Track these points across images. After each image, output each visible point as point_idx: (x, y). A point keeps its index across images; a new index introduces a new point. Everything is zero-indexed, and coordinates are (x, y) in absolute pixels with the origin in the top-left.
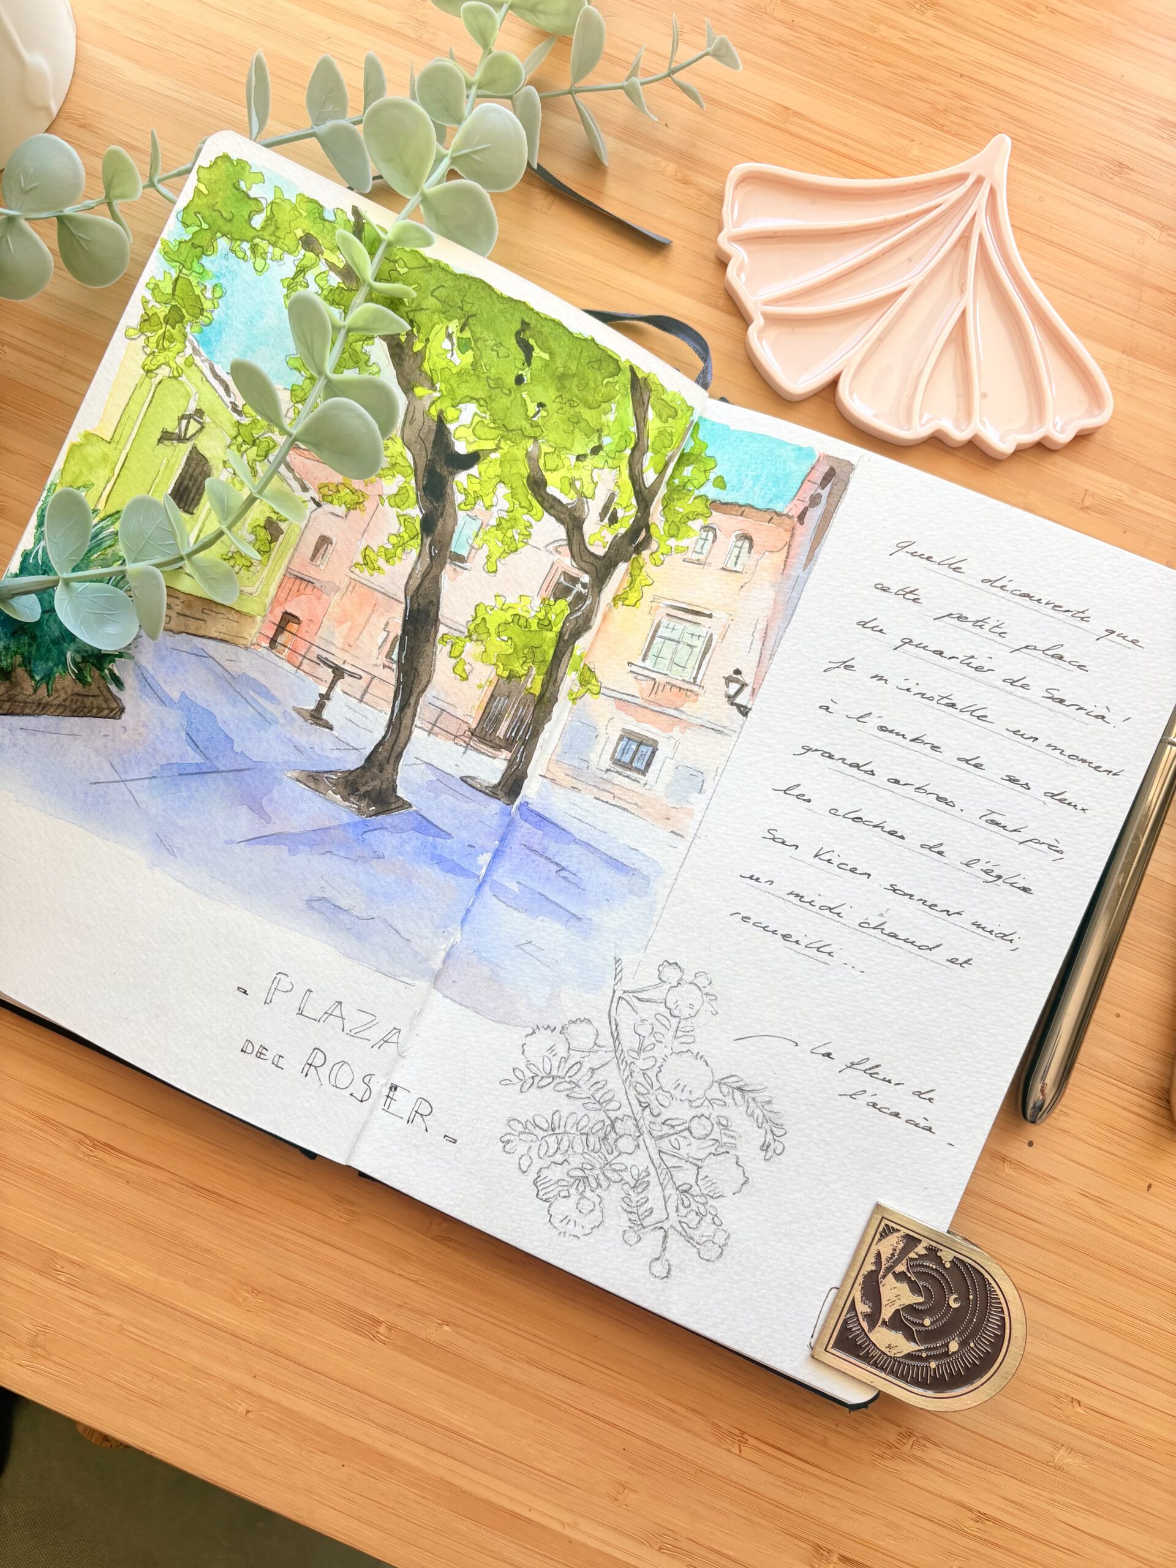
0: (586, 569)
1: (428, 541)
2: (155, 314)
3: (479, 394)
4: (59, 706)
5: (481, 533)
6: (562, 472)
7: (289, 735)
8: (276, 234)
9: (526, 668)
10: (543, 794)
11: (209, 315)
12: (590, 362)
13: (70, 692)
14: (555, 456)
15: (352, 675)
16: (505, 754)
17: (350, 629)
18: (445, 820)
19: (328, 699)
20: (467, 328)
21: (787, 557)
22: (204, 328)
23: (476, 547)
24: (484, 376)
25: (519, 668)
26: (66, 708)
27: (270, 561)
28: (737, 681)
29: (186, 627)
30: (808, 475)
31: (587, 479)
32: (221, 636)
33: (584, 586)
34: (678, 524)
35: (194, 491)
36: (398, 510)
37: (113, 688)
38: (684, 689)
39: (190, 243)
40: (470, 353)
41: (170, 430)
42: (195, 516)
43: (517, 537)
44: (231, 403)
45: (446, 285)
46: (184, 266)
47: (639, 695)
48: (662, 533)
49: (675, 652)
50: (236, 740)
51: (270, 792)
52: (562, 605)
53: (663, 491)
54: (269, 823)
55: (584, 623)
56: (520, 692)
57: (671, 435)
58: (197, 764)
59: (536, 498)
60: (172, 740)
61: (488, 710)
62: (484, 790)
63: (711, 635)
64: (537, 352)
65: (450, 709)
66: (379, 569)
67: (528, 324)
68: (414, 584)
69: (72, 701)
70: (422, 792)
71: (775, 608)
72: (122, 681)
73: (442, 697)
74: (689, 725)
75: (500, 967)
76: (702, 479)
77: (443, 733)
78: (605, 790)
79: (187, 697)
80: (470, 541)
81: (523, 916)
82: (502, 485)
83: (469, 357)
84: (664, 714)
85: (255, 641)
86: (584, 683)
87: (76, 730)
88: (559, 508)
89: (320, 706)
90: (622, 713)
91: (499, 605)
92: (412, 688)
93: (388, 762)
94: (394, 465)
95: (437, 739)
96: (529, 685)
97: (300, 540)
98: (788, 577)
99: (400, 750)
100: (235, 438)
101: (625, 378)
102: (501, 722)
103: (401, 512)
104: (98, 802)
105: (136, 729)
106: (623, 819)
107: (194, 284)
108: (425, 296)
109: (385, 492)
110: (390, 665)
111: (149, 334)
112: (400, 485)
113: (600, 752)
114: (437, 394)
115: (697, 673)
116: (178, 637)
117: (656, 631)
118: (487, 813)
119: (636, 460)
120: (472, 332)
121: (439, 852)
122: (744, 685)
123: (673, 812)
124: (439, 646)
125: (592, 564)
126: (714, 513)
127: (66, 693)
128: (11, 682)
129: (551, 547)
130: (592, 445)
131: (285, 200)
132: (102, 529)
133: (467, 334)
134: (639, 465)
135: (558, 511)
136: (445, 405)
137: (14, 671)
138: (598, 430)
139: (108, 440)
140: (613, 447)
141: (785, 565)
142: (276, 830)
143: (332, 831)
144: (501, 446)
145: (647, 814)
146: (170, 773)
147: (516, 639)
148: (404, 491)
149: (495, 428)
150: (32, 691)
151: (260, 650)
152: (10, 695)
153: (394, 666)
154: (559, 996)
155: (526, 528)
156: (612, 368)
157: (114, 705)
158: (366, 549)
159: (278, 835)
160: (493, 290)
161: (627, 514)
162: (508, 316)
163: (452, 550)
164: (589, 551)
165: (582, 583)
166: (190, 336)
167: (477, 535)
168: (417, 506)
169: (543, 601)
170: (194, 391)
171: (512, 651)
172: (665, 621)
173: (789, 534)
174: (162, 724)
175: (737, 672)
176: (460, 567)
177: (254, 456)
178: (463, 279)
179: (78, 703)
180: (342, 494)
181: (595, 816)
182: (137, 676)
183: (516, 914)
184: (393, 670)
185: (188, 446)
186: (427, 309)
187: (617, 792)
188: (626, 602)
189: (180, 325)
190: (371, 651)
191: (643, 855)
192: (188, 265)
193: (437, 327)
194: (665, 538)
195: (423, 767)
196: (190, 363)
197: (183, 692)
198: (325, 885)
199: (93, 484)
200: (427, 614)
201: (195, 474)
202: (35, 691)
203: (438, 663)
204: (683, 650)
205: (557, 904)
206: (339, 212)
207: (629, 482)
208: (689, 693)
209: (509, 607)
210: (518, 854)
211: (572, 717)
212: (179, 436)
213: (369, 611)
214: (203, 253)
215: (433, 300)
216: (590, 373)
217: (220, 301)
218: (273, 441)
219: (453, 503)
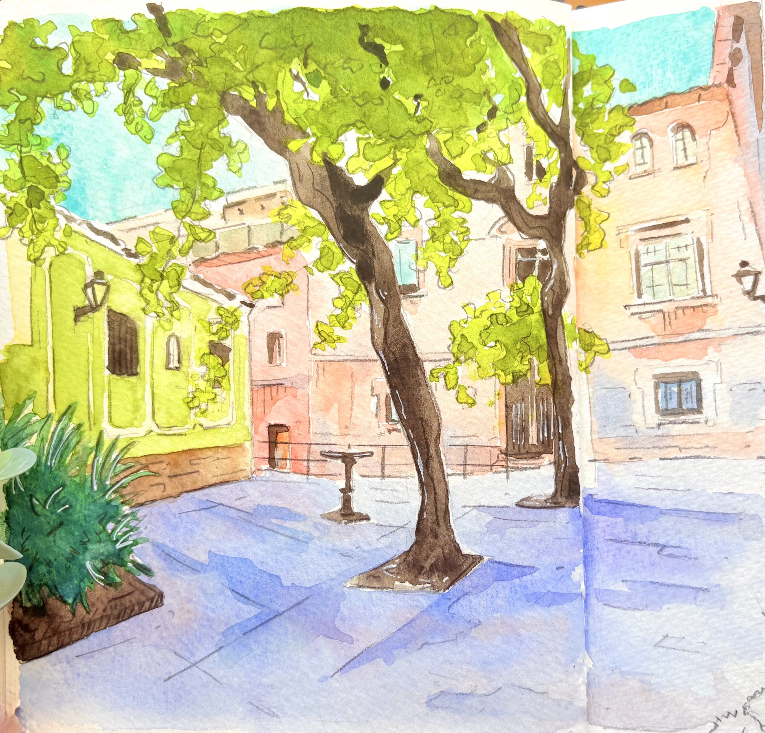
0: (538, 234)
1: (372, 288)
2: (17, 203)
3: (353, 118)
4: (102, 618)
5: (420, 253)
6: (470, 152)
7: (330, 546)
8: (90, 69)
9: (526, 363)
10: (603, 478)
11: (65, 179)
12: (444, 31)
13: (105, 600)
14: (455, 139)
15: (362, 455)
16: (548, 458)
17: (339, 412)
18: (522, 555)
19: (351, 490)
20: (309, 61)
21: (736, 127)
22: (66, 193)
23: (422, 269)
24: (349, 97)
25: (520, 367)
26: (109, 617)
27: (232, 383)
28: (748, 273)
29: (183, 486)
30: (715, 36)
31: (497, 147)
32: (220, 479)
33: (544, 252)
34: (606, 146)
35: (128, 351)
36: (330, 272)
37: (143, 578)
38: (698, 307)
39: (17, 121)
40: (324, 83)
41: (80, 305)
42: (141, 375)
43: (456, 239)
44: (123, 250)
45: (269, 31)
46: (21, 146)
47: (653, 334)
48: (593, 162)
49: (669, 273)
50: (281, 574)
51: (339, 611)
52: (532, 282)
53: (573, 121)
54: (352, 643)
55: (561, 289)
56: (532, 389)
57: (556, 62)
58: (256, 616)
59: (457, 190)
60: (221, 604)
61: (510, 424)
62: (544, 505)
63: (698, 240)
64: (388, 48)
65: (473, 441)
66: (339, 338)
67: (366, 26)
68: (379, 336)
69: (111, 608)
70: (486, 538)
71: (749, 183)
72: (149, 567)
73: (459, 433)
74: (721, 341)
75: (648, 674)
76: (607, 91)
77: (478, 468)
78: (667, 447)
79: (215, 555)
80: (413, 266)
81: (646, 612)
82: (418, 195)
83: (325, 87)
84: (690, 341)
85: (254, 469)
86: (587, 347)
87: (128, 634)
88: (483, 188)
89: (347, 502)
90: (645, 361)
91: (471, 315)
92: (426, 439)
93: (439, 525)
94: (305, 230)
95: (474, 477)
96: (537, 378)
97: (250, 348)
98: (748, 146)
99: (444, 507)
100: (142, 281)
101: (486, 29)
102: (528, 428)
103: (333, 273)
104: (180, 696)
105: (183, 608)
106: (700, 468)
107: (38, 156)
108: (254, 52)
109: (309, 262)
110: (395, 427)
111: (20, 225)
112: (319, 246)
113: (641, 410)
114: (312, 140)
115: (704, 284)
116: (179, 500)
117: (637, 262)
118: (558, 526)
119: (535, 103)
120: (316, 62)
121: (531, 589)
122: (757, 274)
123: (750, 437)
124: (433, 385)
125: (541, 227)
126: (637, 118)
127: (102, 602)
128: (48, 616)
129: (494, 232)
130: (486, 111)
131: (82, 35)
132: (63, 430)
133: (313, 67)
134: (540, 107)
135: (483, 192)
136: (325, 145)
137: (47, 603)
138: (484, 93)
139: (30, 343)
140: (507, 102)
141: (738, 136)
142: (363, 647)
143: (418, 621)
144: (398, 157)
145: (724, 451)
146: (234, 637)
147: (503, 339)
148: (326, 250)
149: (384, 143)
150: (70, 615)
151: (263, 474)
152: (53, 629)
153: (399, 426)
154: (724, 678)
155: (461, 225)
156: (468, 25)
157: (152, 594)
158: (317, 326)
159: (366, 651)
160: (316, 11)
161: (551, 160)
162: (344, 28)
163: (400, 283)
164: (532, 216)
165: (540, 250)
166: (57, 208)
167: (417, 257)
168: (345, 259)
169: (512, 288)
170: (85, 257)
171: (505, 353)
172: (642, 248)
173: (726, 103)
174: (205, 592)
175: (744, 264)
176: (416, 297)
177: (168, 290)
178: (283, 17)
179: (118, 608)
180: (269, 283)
181: (670, 478)
182: (160, 556)
183: (637, 614)
184: (400, 431)
185: (104, 311)
186: (263, 63)
187: (681, 443)
188: (591, 247)
189: (43, 202)
190: (370, 423)
191: (740, 495)
192: (25, 142)
193: (281, 75)
194: (598, 166)
195: (475, 512)
196: (69, 233)
197: (210, 551)
198: (437, 679)
199: (35, 392)
200: (406, 358)
201: (122, 335)
202: (74, 614)
203: (439, 402)
204: (677, 268)
205: (676, 586)
206: (137, 17)
207: (538, 128)
208: (705, 309)
209: (482, 311)
210: (608, 551)
211: (592, 387)
212: (91, 306)
213: (349, 385)
214: (33, 124)
215: (264, 52)
216: (450, 42)
217: (69, 160)
218: (179, 266)
219: (378, 237)
